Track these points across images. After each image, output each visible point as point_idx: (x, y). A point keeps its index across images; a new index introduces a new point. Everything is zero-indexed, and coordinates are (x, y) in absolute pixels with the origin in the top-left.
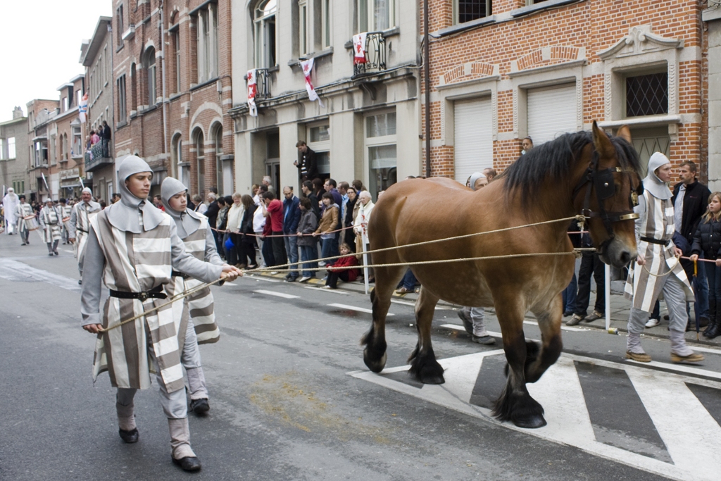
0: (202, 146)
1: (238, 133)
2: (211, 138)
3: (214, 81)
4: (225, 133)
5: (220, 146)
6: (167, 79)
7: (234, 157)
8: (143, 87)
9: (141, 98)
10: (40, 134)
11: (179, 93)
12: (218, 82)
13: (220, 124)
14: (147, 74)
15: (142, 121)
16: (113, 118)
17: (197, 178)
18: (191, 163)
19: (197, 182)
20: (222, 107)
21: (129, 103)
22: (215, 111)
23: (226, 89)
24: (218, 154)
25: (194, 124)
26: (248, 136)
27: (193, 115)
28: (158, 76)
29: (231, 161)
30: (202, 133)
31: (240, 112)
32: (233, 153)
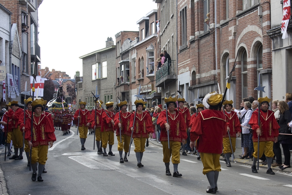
0: (245, 63)
1: (275, 50)
2: (253, 56)
3: (255, 8)
4: (265, 51)
5: (261, 62)
6: (218, 8)
7: (272, 71)
8: (199, 16)
9: (198, 25)
10: (125, 58)
11: (228, 20)
12: (258, 8)
13: (261, 43)
14: (203, 5)
15: (198, 44)
16: (177, 43)
17: (241, 90)
18: (236, 76)
19: (241, 93)
20: (262, 29)
21: (189, 30)
22: (256, 33)
23: (266, 13)
24: (258, 69)
25: (239, 44)
26: (284, 52)
27: (238, 37)
28: (211, 6)
29: (269, 74)
30: (246, 51)
31: (277, 32)
32: (271, 67)
